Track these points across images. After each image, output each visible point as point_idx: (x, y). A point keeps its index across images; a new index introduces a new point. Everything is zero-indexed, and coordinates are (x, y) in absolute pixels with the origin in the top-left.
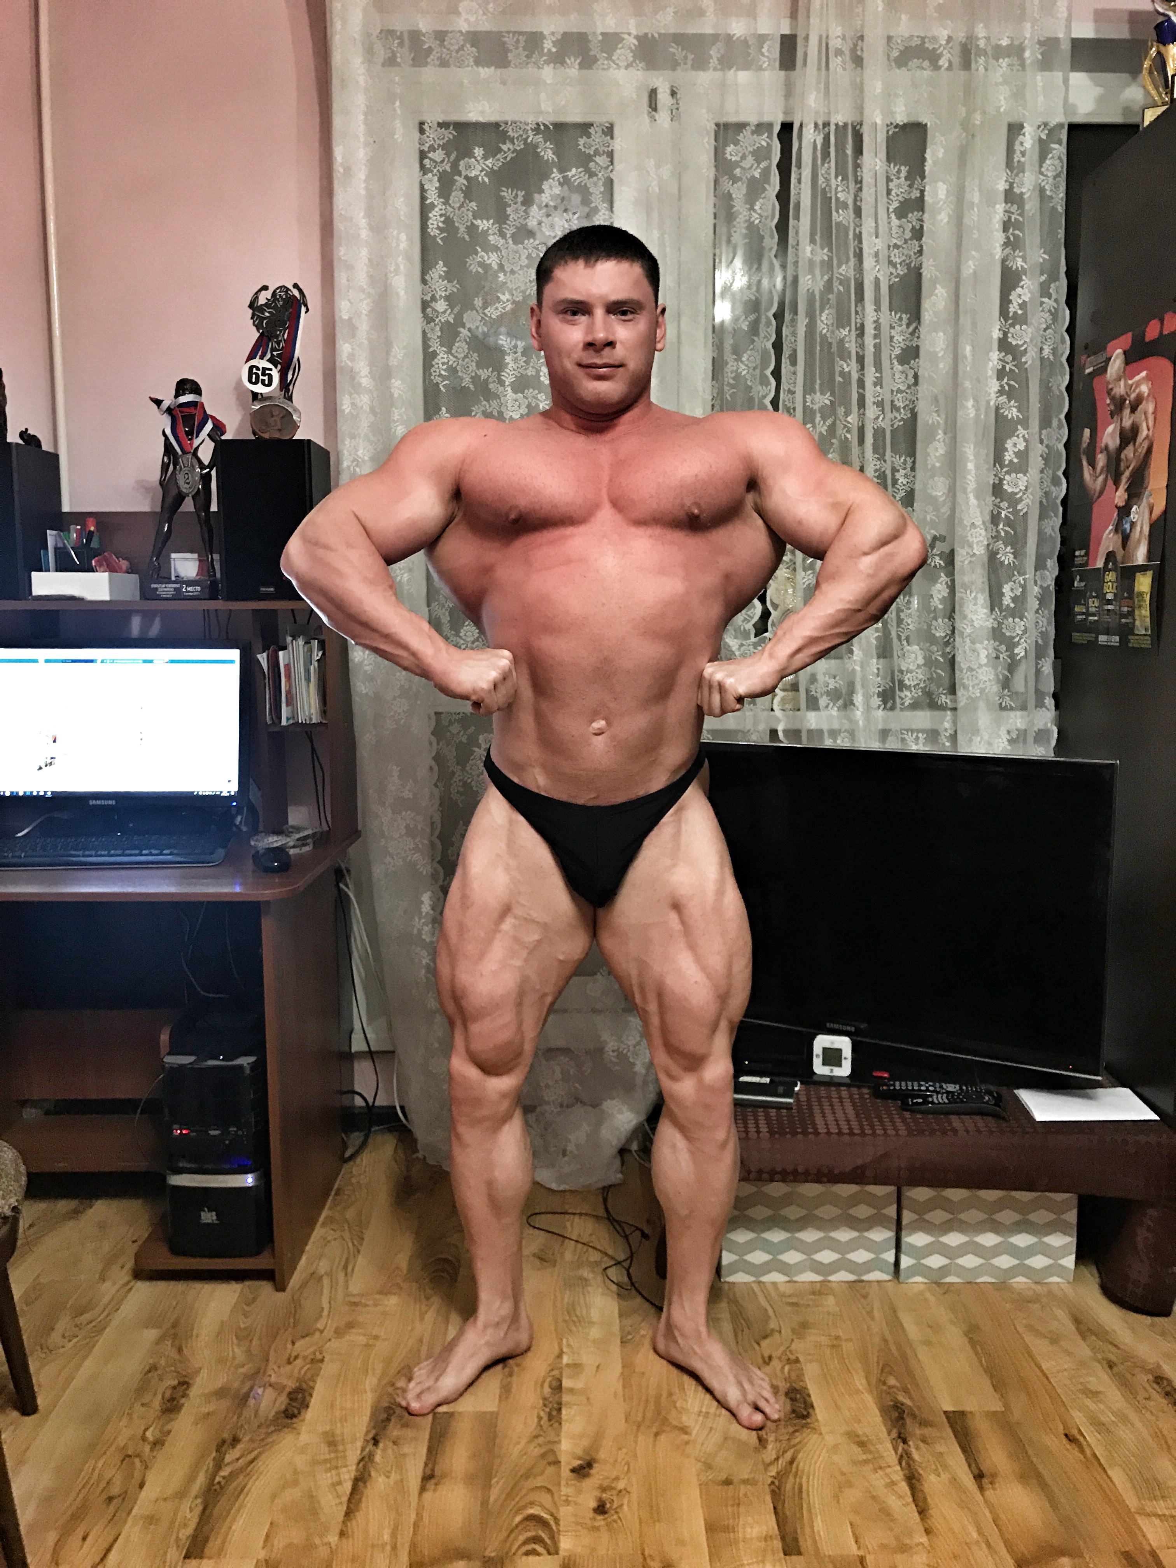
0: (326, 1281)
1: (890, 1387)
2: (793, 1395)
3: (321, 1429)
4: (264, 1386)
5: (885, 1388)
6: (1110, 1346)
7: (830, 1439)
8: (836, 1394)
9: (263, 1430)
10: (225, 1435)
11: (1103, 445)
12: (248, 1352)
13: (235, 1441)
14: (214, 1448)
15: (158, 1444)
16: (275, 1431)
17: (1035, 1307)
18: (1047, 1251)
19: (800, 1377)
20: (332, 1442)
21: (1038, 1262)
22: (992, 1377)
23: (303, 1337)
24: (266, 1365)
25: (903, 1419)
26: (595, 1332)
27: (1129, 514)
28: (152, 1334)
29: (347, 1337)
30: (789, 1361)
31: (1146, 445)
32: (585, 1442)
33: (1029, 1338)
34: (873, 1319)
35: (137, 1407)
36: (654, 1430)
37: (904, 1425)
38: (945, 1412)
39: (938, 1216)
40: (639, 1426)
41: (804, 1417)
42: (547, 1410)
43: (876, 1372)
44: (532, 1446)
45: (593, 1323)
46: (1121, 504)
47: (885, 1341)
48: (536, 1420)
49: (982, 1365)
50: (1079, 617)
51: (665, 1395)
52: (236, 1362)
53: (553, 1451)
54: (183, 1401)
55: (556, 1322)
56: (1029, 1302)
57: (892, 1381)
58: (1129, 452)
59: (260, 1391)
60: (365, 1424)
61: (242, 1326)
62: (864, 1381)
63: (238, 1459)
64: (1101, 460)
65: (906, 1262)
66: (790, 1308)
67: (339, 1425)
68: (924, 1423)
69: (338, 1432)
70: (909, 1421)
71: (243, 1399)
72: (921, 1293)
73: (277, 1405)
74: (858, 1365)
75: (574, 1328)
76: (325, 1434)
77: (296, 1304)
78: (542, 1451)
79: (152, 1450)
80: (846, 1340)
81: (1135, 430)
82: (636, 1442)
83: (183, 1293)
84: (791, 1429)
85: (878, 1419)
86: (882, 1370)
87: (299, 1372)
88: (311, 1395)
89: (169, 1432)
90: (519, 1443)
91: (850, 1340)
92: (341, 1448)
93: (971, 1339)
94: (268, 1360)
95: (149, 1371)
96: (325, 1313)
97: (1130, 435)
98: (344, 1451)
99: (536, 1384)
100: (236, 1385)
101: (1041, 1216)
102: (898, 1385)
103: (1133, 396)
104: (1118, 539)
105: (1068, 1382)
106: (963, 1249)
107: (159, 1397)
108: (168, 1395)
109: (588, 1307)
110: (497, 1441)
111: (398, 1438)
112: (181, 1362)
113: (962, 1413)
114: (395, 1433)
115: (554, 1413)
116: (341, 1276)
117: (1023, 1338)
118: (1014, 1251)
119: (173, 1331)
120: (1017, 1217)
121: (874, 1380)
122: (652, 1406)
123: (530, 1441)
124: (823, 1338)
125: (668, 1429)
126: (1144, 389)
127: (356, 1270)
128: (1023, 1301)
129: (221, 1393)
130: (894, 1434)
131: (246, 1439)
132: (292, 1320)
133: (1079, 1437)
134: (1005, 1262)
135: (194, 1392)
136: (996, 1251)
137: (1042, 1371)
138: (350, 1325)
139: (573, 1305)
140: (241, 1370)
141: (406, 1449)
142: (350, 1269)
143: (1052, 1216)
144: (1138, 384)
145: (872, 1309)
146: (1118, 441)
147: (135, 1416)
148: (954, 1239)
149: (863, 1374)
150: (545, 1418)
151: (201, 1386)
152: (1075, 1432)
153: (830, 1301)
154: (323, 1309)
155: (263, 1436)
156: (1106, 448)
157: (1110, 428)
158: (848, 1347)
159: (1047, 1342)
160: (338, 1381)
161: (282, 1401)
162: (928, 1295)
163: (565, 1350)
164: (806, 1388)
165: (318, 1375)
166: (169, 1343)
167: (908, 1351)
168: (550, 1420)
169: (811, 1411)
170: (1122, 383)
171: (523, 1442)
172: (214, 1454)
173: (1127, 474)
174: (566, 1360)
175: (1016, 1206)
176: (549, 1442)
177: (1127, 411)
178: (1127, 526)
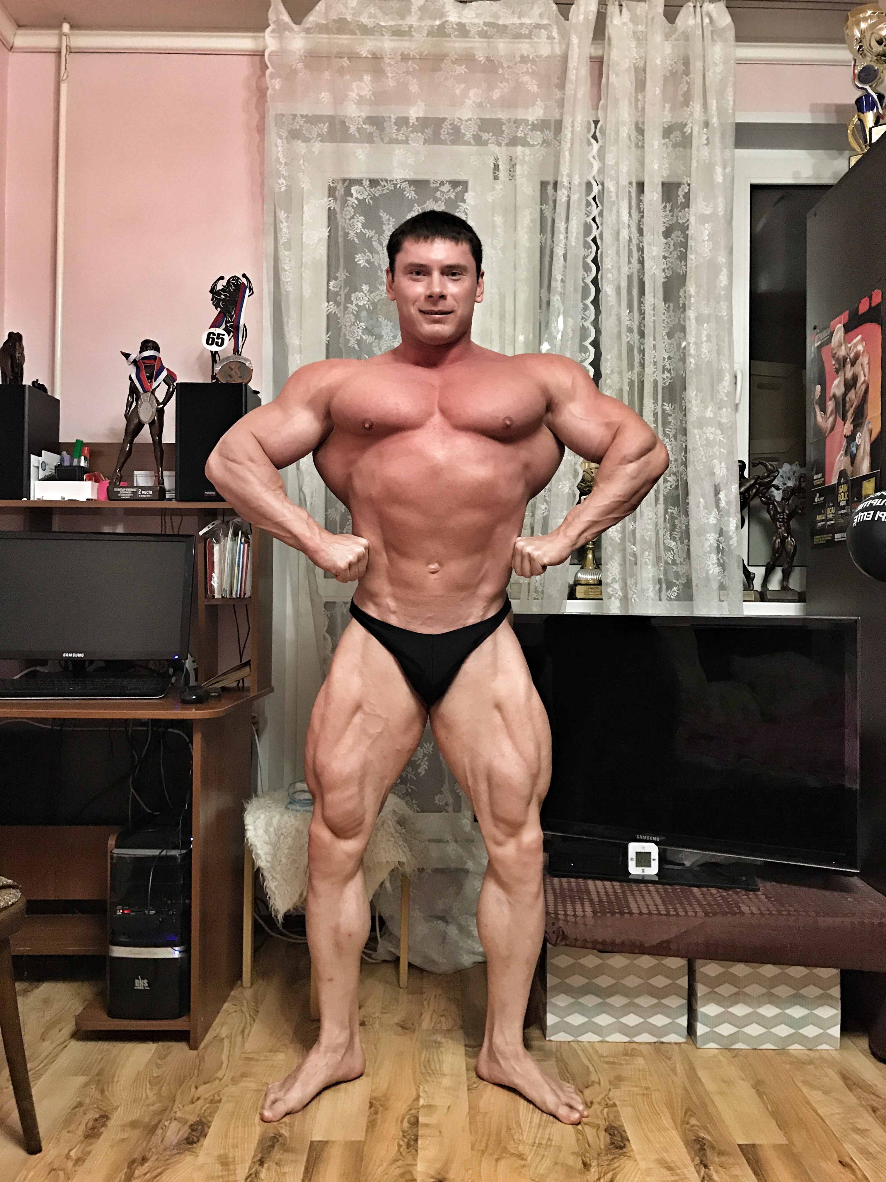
0: (226, 1042)
1: (693, 1126)
2: (611, 1132)
3: (217, 1152)
4: (171, 1120)
5: (688, 1126)
6: (874, 1098)
7: (643, 1165)
8: (646, 1130)
9: (168, 1153)
10: (136, 1156)
11: (831, 395)
12: (159, 1094)
13: (144, 1159)
14: (126, 1165)
15: (79, 1161)
16: (178, 1153)
17: (809, 1067)
18: (818, 1022)
19: (617, 1117)
20: (225, 1162)
21: (811, 1031)
22: (776, 1120)
23: (205, 1084)
24: (173, 1105)
25: (704, 1149)
26: (446, 1082)
27: (854, 440)
28: (81, 1080)
29: (243, 1084)
30: (607, 1106)
31: (863, 388)
32: (438, 1166)
33: (805, 1090)
34: (676, 1074)
35: (65, 1132)
36: (496, 1156)
37: (705, 1155)
38: (739, 1145)
39: (726, 990)
40: (483, 1152)
41: (621, 1148)
42: (406, 1140)
43: (680, 1113)
44: (394, 1166)
45: (445, 1075)
46: (849, 434)
47: (687, 1091)
48: (397, 1148)
49: (768, 1109)
50: (820, 524)
51: (504, 1130)
52: (148, 1102)
53: (410, 1172)
54: (103, 1129)
55: (414, 1073)
56: (804, 1063)
57: (693, 1121)
58: (852, 395)
59: (167, 1123)
60: (253, 1149)
61: (155, 1075)
62: (671, 1121)
63: (145, 1174)
64: (830, 405)
65: (701, 1029)
66: (606, 1066)
67: (231, 1150)
68: (721, 1153)
69: (231, 1155)
70: (709, 1152)
71: (152, 1129)
72: (715, 1056)
73: (181, 1133)
74: (665, 1110)
75: (429, 1078)
76: (220, 1157)
77: (202, 1059)
78: (402, 1170)
79: (74, 1166)
80: (655, 1090)
81: (855, 378)
82: (480, 1165)
83: (108, 1050)
84: (610, 1157)
85: (684, 1150)
86: (685, 1114)
87: (201, 1108)
88: (209, 1127)
89: (90, 1152)
90: (381, 1165)
91: (659, 1090)
92: (232, 1167)
93: (757, 1090)
94: (174, 1101)
95: (76, 1107)
96: (224, 1065)
97: (851, 382)
98: (235, 1170)
99: (397, 1120)
100: (147, 1119)
101: (812, 991)
102: (699, 1124)
103: (852, 355)
104: (848, 459)
105: (840, 1123)
106: (747, 1020)
107: (82, 1127)
108: (90, 1125)
109: (441, 1062)
110: (363, 1163)
111: (280, 1160)
112: (102, 1101)
113: (754, 1145)
114: (277, 1157)
115: (412, 1143)
116: (239, 1039)
117: (801, 1091)
118: (791, 1022)
119: (97, 1078)
120: (792, 992)
121: (679, 1121)
122: (493, 1138)
123: (391, 1164)
124: (635, 1089)
125: (508, 1155)
126: (860, 348)
127: (252, 1032)
128: (800, 1063)
129: (134, 1124)
130: (697, 1160)
131: (153, 1159)
132: (196, 1072)
133: (853, 1164)
134: (783, 1031)
135: (111, 1123)
136: (776, 1021)
137: (818, 1114)
138: (244, 1075)
139: (429, 1061)
140: (152, 1108)
141: (286, 1169)
142: (247, 1031)
143: (819, 992)
144: (856, 345)
145: (675, 1067)
146: (843, 389)
147: (62, 1141)
148: (740, 1010)
149: (668, 1115)
150: (404, 1147)
151: (117, 1119)
152: (848, 1160)
153: (640, 1061)
154: (222, 1063)
155: (167, 1157)
156: (834, 396)
157: (836, 382)
158: (656, 1096)
159: (820, 1093)
160: (232, 1118)
161: (185, 1131)
162: (721, 1058)
163: (421, 1094)
164: (622, 1126)
165: (216, 1112)
166: (93, 1087)
167: (707, 1101)
168: (408, 1148)
169: (627, 1143)
170: (843, 347)
171: (385, 1164)
172: (125, 1170)
173: (851, 410)
174: (422, 1102)
175: (790, 982)
176: (408, 1165)
177: (848, 366)
178: (854, 449)
